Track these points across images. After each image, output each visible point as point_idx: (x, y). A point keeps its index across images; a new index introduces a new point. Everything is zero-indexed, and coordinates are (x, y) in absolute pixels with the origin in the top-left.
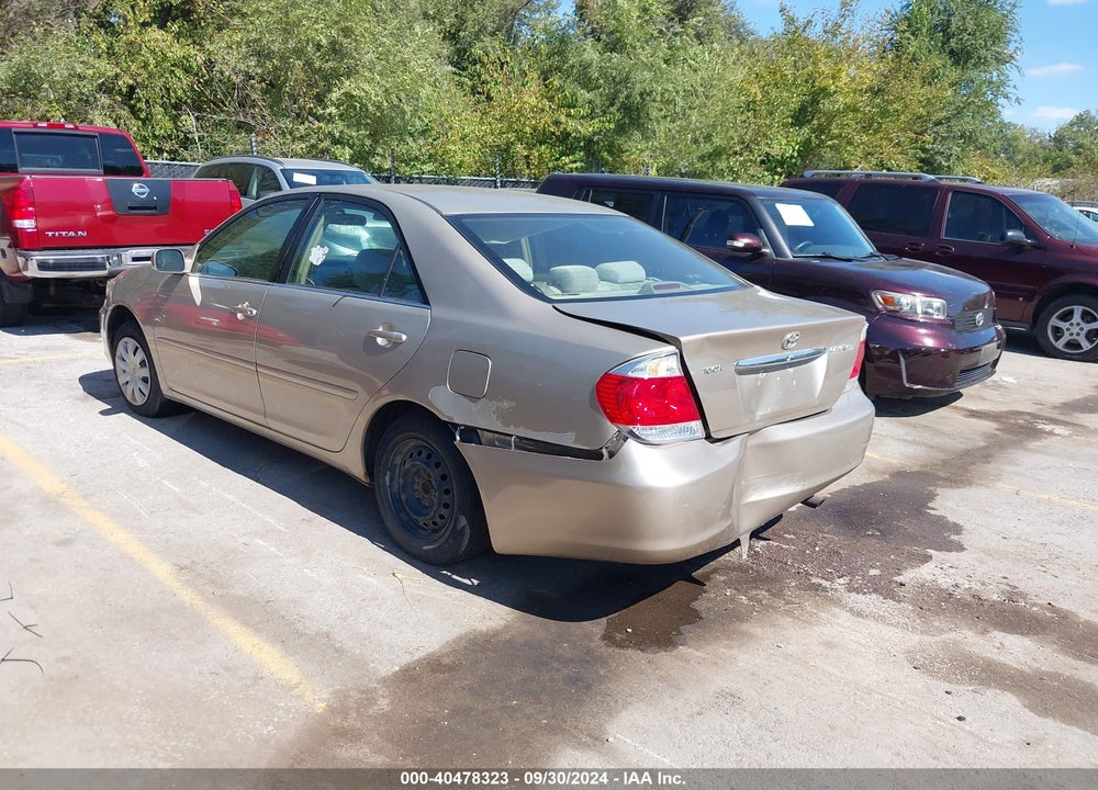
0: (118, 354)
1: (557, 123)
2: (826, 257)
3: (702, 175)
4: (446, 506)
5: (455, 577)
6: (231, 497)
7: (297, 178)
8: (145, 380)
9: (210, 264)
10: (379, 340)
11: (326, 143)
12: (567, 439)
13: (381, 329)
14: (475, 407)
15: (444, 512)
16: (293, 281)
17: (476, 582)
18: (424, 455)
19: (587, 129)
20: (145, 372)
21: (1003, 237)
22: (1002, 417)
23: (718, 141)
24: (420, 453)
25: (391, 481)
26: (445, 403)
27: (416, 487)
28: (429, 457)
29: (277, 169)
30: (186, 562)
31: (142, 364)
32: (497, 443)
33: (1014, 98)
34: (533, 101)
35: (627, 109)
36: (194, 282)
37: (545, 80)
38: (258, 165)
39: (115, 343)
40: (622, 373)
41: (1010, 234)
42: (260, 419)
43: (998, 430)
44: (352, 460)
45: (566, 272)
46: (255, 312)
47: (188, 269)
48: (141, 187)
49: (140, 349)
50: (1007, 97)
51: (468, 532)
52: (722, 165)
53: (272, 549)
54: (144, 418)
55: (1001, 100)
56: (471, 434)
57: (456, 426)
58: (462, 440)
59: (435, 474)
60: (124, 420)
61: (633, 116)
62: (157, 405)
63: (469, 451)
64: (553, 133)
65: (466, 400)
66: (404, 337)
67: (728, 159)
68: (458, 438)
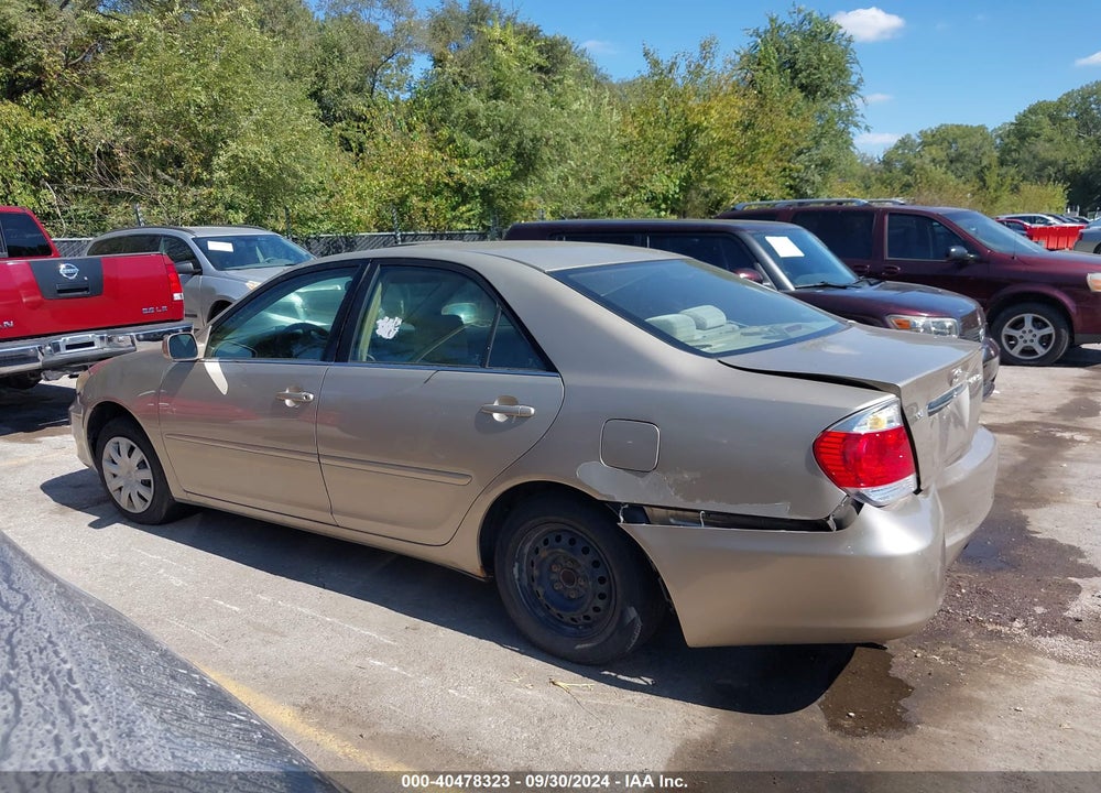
0: (105, 456)
1: (450, 174)
2: (825, 286)
3: (595, 215)
4: (602, 596)
5: (620, 677)
6: (306, 611)
7: (212, 246)
8: (146, 483)
9: (221, 346)
10: (496, 416)
11: (219, 209)
12: (782, 511)
13: (496, 404)
14: (642, 482)
15: (600, 603)
16: (355, 358)
17: (649, 681)
18: (565, 540)
19: (481, 178)
20: (147, 474)
21: (948, 254)
22: (1016, 429)
23: (604, 182)
24: (558, 539)
25: (520, 574)
26: (600, 480)
27: (554, 577)
28: (572, 542)
29: (188, 238)
30: (305, 700)
31: (142, 465)
32: (672, 521)
33: (863, 126)
34: (424, 153)
35: (519, 155)
36: (214, 368)
37: (433, 132)
38: (165, 236)
39: (98, 443)
40: (844, 430)
41: (953, 250)
42: (326, 517)
43: (1024, 442)
44: (465, 555)
45: (668, 323)
46: (311, 396)
47: (200, 355)
48: (68, 267)
49: (137, 450)
50: (856, 125)
51: (639, 625)
52: (611, 205)
53: (396, 669)
54: (145, 527)
55: (852, 129)
56: (637, 513)
57: (617, 505)
58: (626, 521)
59: (584, 561)
60: (119, 531)
61: (526, 162)
62: (164, 511)
63: (639, 532)
64: (447, 185)
65: (627, 474)
66: (533, 411)
67: (616, 199)
68: (622, 519)
